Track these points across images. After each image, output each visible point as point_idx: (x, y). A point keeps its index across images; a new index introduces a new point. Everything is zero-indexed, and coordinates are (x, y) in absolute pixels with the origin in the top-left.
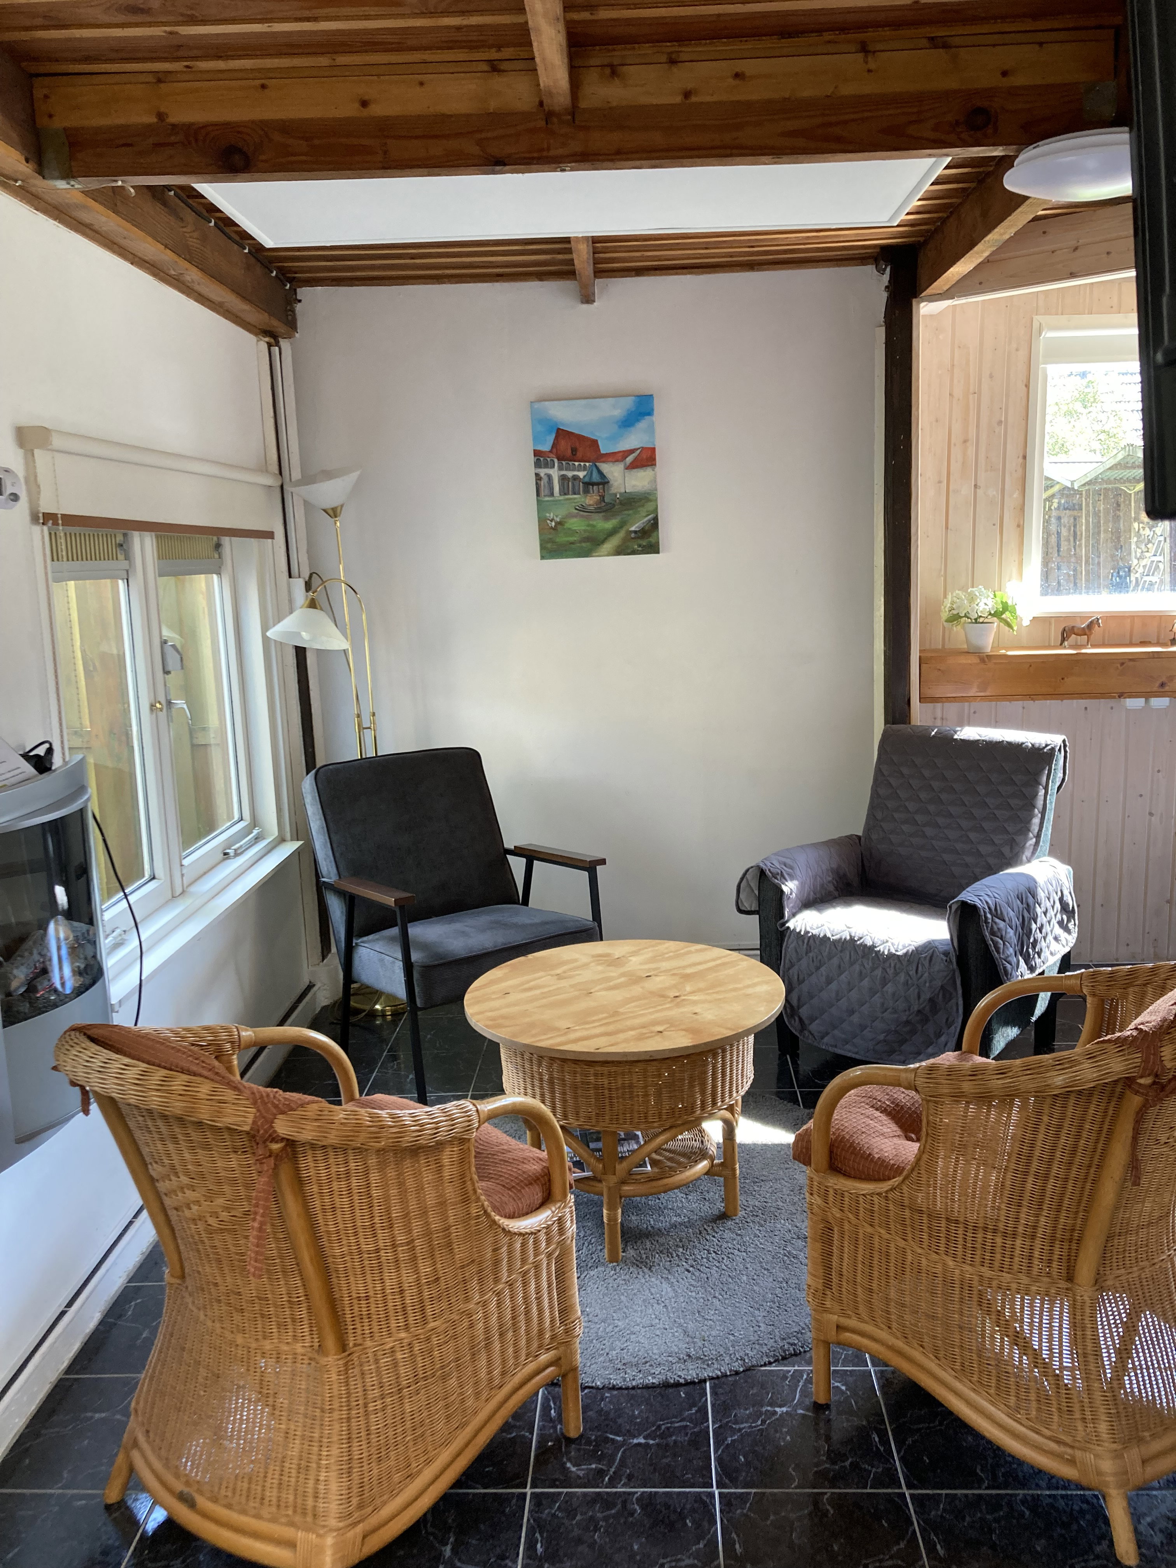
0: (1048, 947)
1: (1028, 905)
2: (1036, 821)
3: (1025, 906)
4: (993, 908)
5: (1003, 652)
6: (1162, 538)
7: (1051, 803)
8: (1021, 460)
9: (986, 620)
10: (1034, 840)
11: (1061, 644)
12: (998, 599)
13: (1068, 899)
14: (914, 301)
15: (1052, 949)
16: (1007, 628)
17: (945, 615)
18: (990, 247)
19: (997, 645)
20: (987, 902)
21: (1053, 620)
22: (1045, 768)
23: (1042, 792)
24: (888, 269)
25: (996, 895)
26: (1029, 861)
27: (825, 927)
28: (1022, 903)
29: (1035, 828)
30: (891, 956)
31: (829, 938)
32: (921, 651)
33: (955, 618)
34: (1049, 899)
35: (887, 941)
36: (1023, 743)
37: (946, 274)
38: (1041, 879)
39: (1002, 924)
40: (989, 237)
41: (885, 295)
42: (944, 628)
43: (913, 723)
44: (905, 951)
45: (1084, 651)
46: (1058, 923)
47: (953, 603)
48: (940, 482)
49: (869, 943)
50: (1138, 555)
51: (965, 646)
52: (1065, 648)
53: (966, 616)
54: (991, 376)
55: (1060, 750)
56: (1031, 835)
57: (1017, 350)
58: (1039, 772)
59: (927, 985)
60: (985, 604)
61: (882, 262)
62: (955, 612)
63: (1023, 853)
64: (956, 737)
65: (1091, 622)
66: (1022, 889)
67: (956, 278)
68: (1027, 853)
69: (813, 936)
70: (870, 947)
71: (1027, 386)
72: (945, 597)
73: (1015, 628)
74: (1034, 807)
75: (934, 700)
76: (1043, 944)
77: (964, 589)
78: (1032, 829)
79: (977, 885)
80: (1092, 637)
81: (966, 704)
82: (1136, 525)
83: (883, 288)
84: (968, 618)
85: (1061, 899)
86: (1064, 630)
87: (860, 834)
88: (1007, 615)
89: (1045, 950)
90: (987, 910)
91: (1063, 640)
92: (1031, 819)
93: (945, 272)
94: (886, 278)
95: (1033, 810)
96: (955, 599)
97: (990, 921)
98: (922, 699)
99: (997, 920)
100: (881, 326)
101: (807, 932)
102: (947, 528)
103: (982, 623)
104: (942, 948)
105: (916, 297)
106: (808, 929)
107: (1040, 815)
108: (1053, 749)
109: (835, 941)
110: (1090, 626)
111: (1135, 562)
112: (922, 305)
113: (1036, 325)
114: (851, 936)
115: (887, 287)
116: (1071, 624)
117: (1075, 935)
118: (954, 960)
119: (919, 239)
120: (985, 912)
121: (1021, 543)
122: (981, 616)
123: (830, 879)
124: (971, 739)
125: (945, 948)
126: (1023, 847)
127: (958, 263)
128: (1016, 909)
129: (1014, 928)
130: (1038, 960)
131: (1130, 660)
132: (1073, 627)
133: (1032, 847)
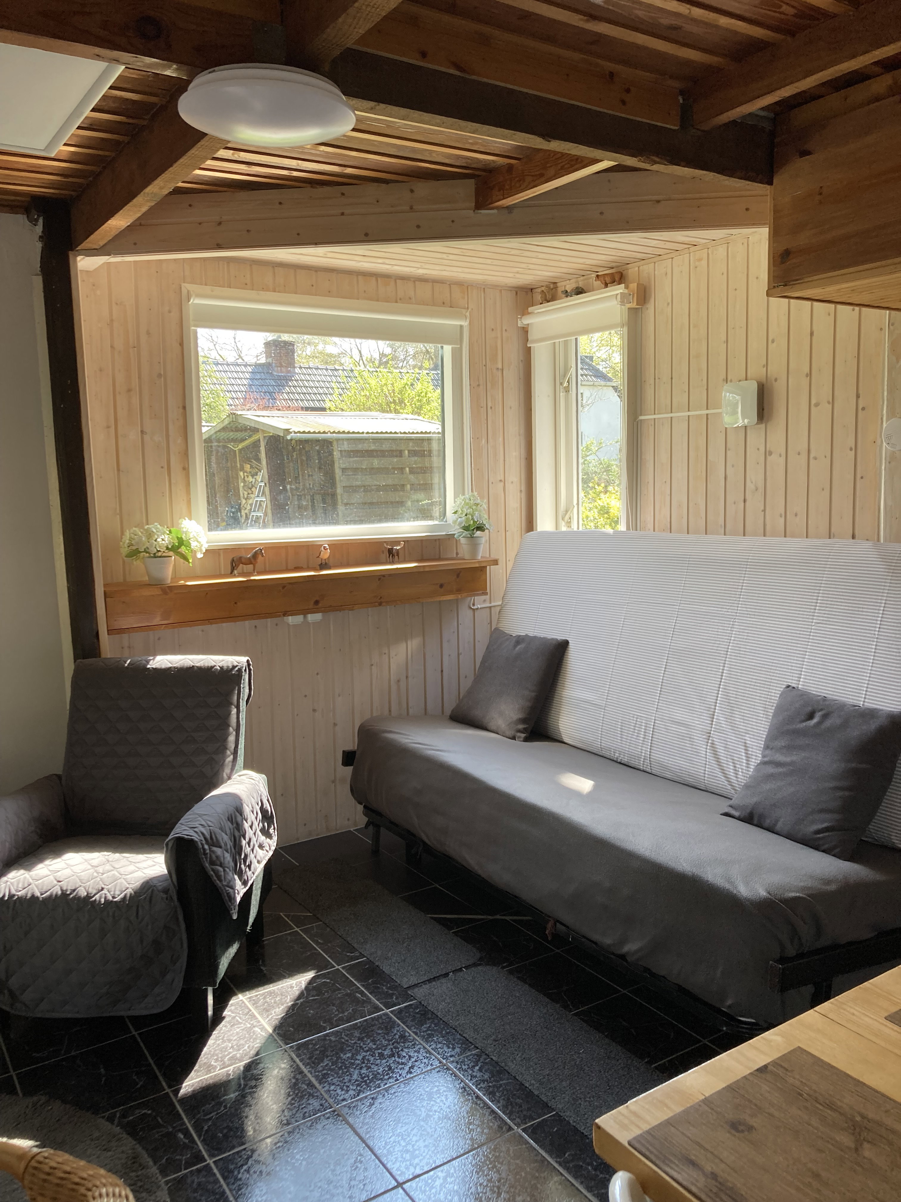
0: (255, 857)
1: (237, 824)
2: (232, 738)
3: (235, 825)
4: (208, 837)
5: (182, 582)
6: (263, 484)
7: (242, 718)
8: (181, 410)
9: (164, 554)
10: (232, 757)
11: (231, 573)
12: (173, 535)
13: (267, 806)
14: (71, 254)
15: (258, 858)
16: (182, 560)
17: (125, 551)
18: (148, 201)
19: (175, 578)
20: (203, 834)
21: (221, 552)
22: (235, 688)
23: (234, 711)
24: (41, 221)
25: (210, 823)
26: (229, 778)
27: (33, 886)
28: (232, 824)
29: (232, 746)
30: (108, 903)
31: (38, 898)
32: (105, 585)
33: (134, 553)
34: (253, 812)
35: (103, 889)
36: (212, 667)
37: (103, 226)
38: (243, 795)
39: (218, 851)
40: (148, 190)
41: (39, 245)
42: (124, 562)
43: (103, 655)
44: (122, 896)
45: (252, 578)
46: (261, 831)
47: (131, 539)
48: (108, 427)
49: (83, 893)
50: (246, 496)
51: (147, 578)
52: (235, 576)
53: (145, 551)
54: (148, 333)
55: (245, 670)
56: (228, 752)
57: (170, 312)
58: (230, 693)
59: (150, 927)
60: (164, 539)
61: (33, 211)
62: (134, 548)
63: (223, 771)
64: (149, 666)
65: (256, 552)
66: (231, 809)
67: (114, 233)
68: (227, 770)
69: (20, 899)
70: (84, 898)
71: (181, 344)
72: (122, 533)
73: (191, 561)
74: (229, 726)
75: (121, 631)
76: (252, 856)
77: (140, 526)
78: (228, 747)
79: (188, 816)
80: (257, 565)
81: (151, 632)
82: (241, 473)
83: (37, 238)
84: (147, 553)
85: (262, 808)
86: (233, 560)
87: (60, 772)
88: (183, 549)
89: (255, 861)
90: (204, 842)
91: (233, 569)
92: (227, 738)
93: (103, 224)
94: (39, 229)
95: (228, 729)
96: (132, 535)
97: (208, 851)
98: (110, 632)
99: (214, 849)
100: (37, 275)
101: (11, 896)
102: (118, 470)
103: (160, 557)
104: (160, 885)
105: (72, 250)
106: (13, 892)
107: (234, 733)
108: (240, 670)
109: (45, 900)
110: (255, 556)
111: (244, 501)
112: (79, 258)
113: (184, 292)
114: (62, 890)
115: (40, 237)
116: (236, 555)
117: (275, 838)
118: (175, 898)
119: (72, 193)
120: (202, 844)
121: (188, 485)
122: (159, 551)
123: (33, 828)
124: (163, 667)
125: (165, 884)
126: (223, 765)
127: (117, 216)
128: (228, 832)
129: (229, 851)
130: (249, 873)
131: (290, 583)
132: (241, 558)
133: (231, 764)
